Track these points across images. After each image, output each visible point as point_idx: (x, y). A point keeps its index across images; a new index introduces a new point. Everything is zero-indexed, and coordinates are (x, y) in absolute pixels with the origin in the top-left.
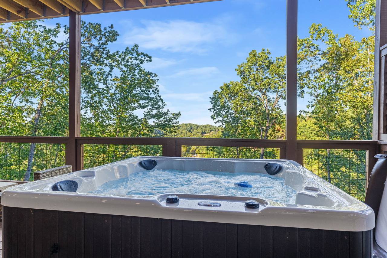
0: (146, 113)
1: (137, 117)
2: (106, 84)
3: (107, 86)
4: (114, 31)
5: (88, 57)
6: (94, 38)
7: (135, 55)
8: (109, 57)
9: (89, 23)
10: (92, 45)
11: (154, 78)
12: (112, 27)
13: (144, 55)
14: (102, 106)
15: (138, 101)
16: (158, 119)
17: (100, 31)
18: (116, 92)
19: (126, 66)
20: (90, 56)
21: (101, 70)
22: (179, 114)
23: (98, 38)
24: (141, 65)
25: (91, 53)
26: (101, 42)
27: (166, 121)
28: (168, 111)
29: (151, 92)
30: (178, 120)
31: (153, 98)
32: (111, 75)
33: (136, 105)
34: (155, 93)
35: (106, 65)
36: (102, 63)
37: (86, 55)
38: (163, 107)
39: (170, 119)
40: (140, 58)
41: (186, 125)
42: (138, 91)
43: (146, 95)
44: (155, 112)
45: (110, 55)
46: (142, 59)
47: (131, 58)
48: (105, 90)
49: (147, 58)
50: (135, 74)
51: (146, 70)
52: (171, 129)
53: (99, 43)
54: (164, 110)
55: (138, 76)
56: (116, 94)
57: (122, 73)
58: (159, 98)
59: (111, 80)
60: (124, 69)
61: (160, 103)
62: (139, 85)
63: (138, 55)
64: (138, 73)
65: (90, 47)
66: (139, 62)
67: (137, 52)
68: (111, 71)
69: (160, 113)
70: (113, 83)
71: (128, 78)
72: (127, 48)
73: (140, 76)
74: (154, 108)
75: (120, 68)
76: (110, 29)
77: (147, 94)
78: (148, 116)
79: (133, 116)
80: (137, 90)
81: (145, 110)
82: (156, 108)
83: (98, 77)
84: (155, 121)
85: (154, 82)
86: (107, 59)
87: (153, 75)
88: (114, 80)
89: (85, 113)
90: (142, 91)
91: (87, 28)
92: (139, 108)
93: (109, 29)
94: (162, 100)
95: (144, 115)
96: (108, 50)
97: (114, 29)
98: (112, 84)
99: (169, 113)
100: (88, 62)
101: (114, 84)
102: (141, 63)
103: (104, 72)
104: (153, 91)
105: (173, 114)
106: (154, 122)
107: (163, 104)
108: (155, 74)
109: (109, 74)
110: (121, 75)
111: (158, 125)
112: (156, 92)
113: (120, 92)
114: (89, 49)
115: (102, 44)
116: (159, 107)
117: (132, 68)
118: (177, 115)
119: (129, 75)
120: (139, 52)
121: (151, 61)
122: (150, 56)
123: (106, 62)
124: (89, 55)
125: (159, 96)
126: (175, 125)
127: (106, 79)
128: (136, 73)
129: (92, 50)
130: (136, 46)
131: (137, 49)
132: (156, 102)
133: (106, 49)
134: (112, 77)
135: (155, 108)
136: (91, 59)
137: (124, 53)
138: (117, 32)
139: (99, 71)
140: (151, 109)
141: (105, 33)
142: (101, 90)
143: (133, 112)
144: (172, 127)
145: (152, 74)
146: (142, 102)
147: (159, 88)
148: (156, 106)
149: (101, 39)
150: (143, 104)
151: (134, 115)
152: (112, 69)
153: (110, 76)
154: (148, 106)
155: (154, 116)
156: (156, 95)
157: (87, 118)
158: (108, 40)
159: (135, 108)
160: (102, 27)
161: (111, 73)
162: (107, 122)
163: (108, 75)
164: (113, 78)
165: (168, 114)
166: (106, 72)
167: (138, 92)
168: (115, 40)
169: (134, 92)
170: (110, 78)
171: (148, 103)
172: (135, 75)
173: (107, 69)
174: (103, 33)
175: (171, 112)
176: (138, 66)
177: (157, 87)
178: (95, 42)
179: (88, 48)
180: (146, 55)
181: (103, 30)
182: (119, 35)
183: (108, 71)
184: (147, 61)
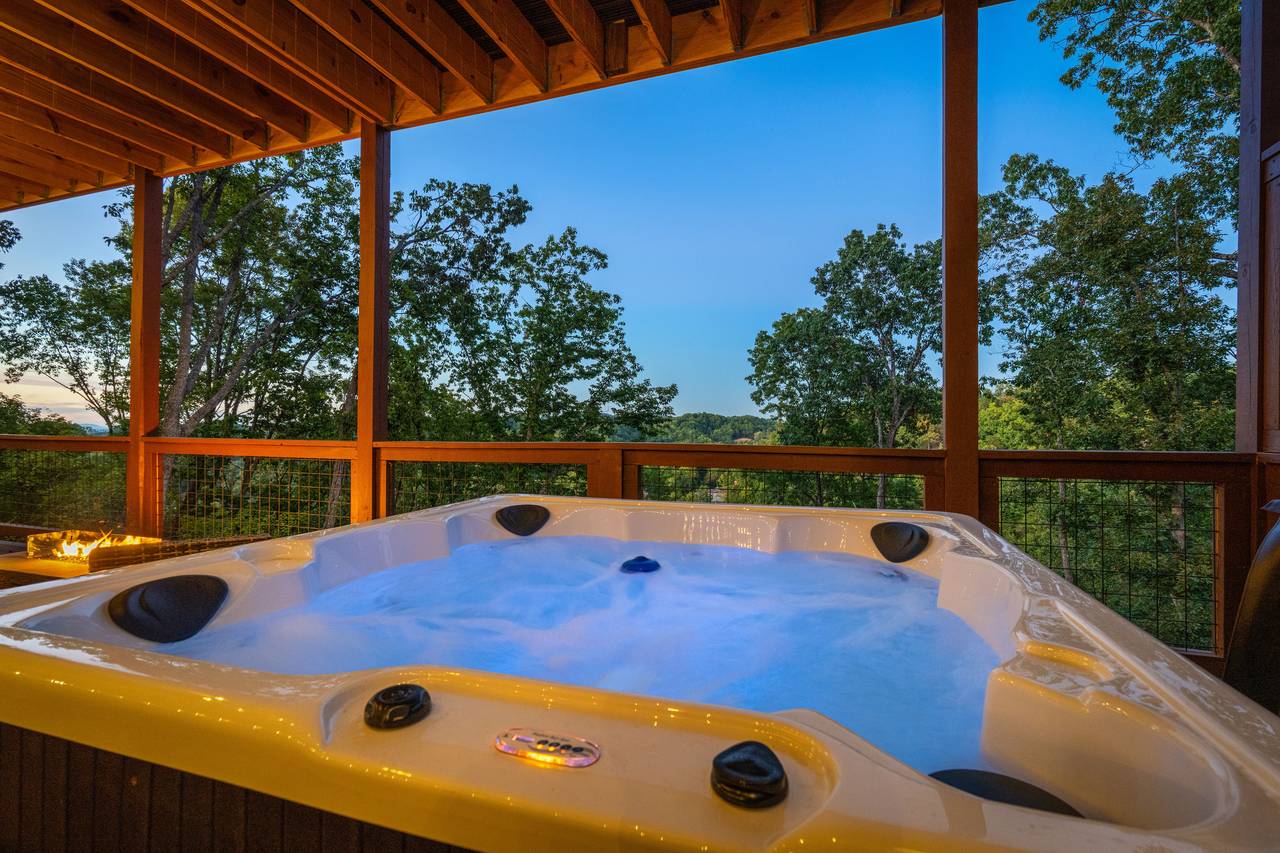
0: (595, 389)
1: (574, 398)
2: (504, 323)
3: (506, 327)
4: (519, 199)
5: (463, 261)
6: (476, 218)
7: (568, 253)
8: (510, 259)
9: (465, 185)
10: (470, 234)
11: (614, 306)
12: (515, 190)
13: (590, 252)
14: (496, 373)
15: (577, 359)
16: (623, 402)
17: (489, 200)
18: (527, 341)
19: (548, 279)
20: (466, 260)
21: (492, 290)
22: (673, 391)
23: (484, 218)
24: (581, 277)
25: (470, 253)
26: (490, 226)
27: (644, 407)
28: (647, 382)
29: (607, 339)
30: (670, 404)
31: (611, 353)
32: (515, 301)
33: (572, 370)
34: (616, 341)
35: (503, 279)
36: (494, 276)
37: (457, 258)
38: (635, 375)
39: (653, 402)
40: (579, 259)
41: (695, 416)
42: (576, 337)
43: (594, 347)
44: (615, 386)
45: (514, 254)
46: (586, 261)
47: (558, 262)
48: (502, 337)
49: (596, 260)
50: (569, 297)
51: (595, 289)
52: (655, 426)
53: (487, 231)
54: (638, 380)
55: (575, 303)
56: (529, 345)
57: (538, 296)
58: (626, 353)
59: (516, 314)
60: (544, 286)
61: (628, 365)
62: (579, 322)
63: (575, 252)
64: (576, 296)
65: (466, 240)
66: (579, 271)
67: (573, 245)
68: (514, 293)
69: (629, 389)
70: (521, 320)
71: (554, 308)
72: (551, 239)
73: (581, 304)
74: (614, 378)
75: (534, 285)
76: (511, 195)
77: (599, 345)
78: (600, 395)
79: (566, 395)
80: (574, 334)
81: (594, 381)
82: (619, 377)
83: (486, 308)
84: (618, 408)
85: (613, 315)
86: (504, 264)
87: (612, 298)
88: (522, 314)
89: (459, 391)
90: (585, 337)
91: (460, 197)
92: (578, 378)
93: (509, 197)
94: (632, 359)
95: (592, 392)
96: (508, 244)
97: (519, 195)
98: (517, 322)
99: (649, 388)
100: (463, 274)
101: (521, 324)
102: (583, 272)
103: (500, 296)
104: (611, 337)
105: (659, 390)
106: (614, 410)
107: (633, 367)
108: (615, 296)
109: (510, 299)
110: (538, 300)
111: (625, 418)
112: (619, 337)
113: (536, 340)
114: (465, 244)
115: (495, 230)
116: (626, 376)
117: (561, 285)
118: (667, 392)
119: (555, 300)
120: (579, 246)
121: (605, 266)
122: (603, 252)
123: (505, 272)
124: (464, 256)
125: (625, 349)
126: (663, 416)
127: (503, 312)
128: (571, 297)
129: (471, 246)
130: (571, 232)
131: (573, 238)
132: (620, 365)
133: (502, 243)
134: (516, 306)
135: (616, 376)
136: (470, 266)
137: (544, 250)
138: (526, 202)
139: (487, 292)
140: (608, 381)
141: (499, 205)
142: (494, 337)
143: (565, 386)
144: (657, 421)
145: (608, 296)
146: (585, 363)
147: (625, 330)
148: (620, 373)
149: (490, 218)
150: (587, 367)
151: (568, 393)
152: (517, 287)
153: (512, 305)
154: (599, 372)
155: (616, 396)
156: (617, 346)
157: (464, 401)
158: (506, 222)
159: (568, 378)
160: (493, 193)
161: (515, 297)
162: (507, 409)
163: (507, 302)
164: (520, 308)
165: (646, 389)
166: (504, 294)
167: (576, 340)
168: (522, 220)
169: (568, 341)
170: (512, 309)
171: (599, 365)
172: (571, 301)
173: (505, 289)
174: (494, 206)
175: (654, 384)
176: (575, 278)
177: (620, 326)
178: (478, 227)
179: (462, 241)
180: (595, 253)
181: (495, 199)
182: (531, 209)
183: (507, 293)
184: (597, 266)
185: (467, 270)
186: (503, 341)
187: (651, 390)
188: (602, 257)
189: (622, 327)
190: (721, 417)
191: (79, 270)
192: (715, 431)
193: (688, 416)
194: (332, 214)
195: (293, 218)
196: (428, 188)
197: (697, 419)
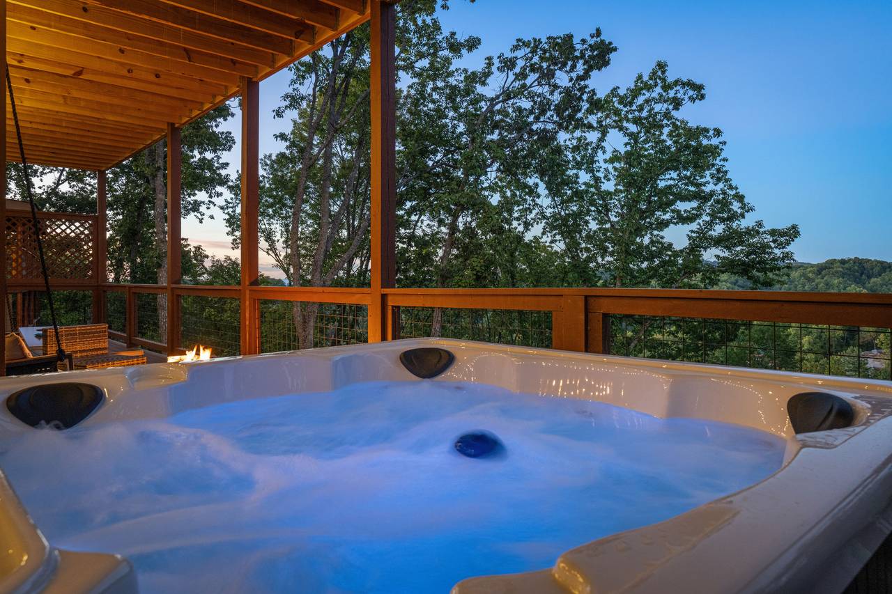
0: (694, 235)
1: (670, 245)
2: (592, 171)
3: (594, 175)
4: (603, 41)
5: (549, 114)
6: (560, 69)
7: (658, 90)
8: (596, 105)
9: (549, 38)
10: (556, 87)
11: (715, 141)
12: (598, 33)
13: (684, 84)
14: (587, 222)
15: (673, 203)
16: (728, 248)
17: (572, 48)
18: (619, 187)
19: (636, 121)
20: (552, 113)
21: (579, 139)
22: (792, 233)
23: (568, 68)
24: (674, 113)
25: (555, 105)
26: (574, 75)
27: (753, 252)
28: (760, 224)
29: (708, 178)
30: (789, 249)
31: (712, 193)
32: (603, 148)
33: (667, 216)
34: (719, 180)
35: (590, 126)
36: (580, 125)
37: (543, 112)
38: (743, 216)
39: (765, 247)
40: (672, 94)
41: (843, 262)
42: (671, 179)
43: (692, 189)
44: (719, 229)
45: (600, 100)
46: (679, 95)
47: (647, 101)
48: (592, 186)
49: (691, 93)
50: (662, 137)
51: (692, 124)
52: (769, 274)
53: (571, 80)
54: (747, 222)
55: (669, 143)
56: (621, 191)
57: (626, 139)
58: (732, 192)
59: (605, 161)
60: (633, 128)
61: (736, 206)
62: (673, 163)
63: (667, 87)
64: (670, 135)
65: (552, 93)
66: (671, 107)
67: (664, 80)
68: (602, 139)
69: (736, 232)
70: (610, 167)
71: (646, 150)
72: (640, 77)
73: (675, 142)
74: (717, 221)
75: (621, 128)
76: (595, 38)
77: (698, 185)
78: (700, 241)
79: (661, 243)
80: (668, 176)
81: (694, 226)
82: (723, 220)
83: (574, 158)
84: (722, 255)
85: (714, 151)
86: (589, 111)
87: (711, 133)
88: (611, 161)
89: (552, 242)
90: (681, 179)
91: (545, 51)
92: (675, 224)
93: (592, 41)
94: (740, 198)
95: (690, 238)
96: (593, 90)
97: (602, 37)
98: (606, 170)
99: (761, 230)
100: (550, 126)
101: (611, 170)
102: (676, 108)
103: (588, 144)
104: (712, 176)
105: (773, 232)
106: (718, 257)
107: (742, 208)
108: (715, 130)
109: (598, 146)
110: (626, 144)
111: (729, 266)
112: (721, 176)
113: (629, 185)
114: (550, 97)
115: (580, 78)
116: (733, 217)
117: (652, 125)
118: (782, 234)
119: (646, 142)
120: (671, 78)
121: (702, 97)
122: (698, 83)
123: (593, 119)
124: (549, 109)
125: (731, 187)
126: (781, 264)
127: (591, 161)
128: (664, 137)
129: (556, 98)
130: (662, 66)
131: (663, 73)
132: (724, 209)
133: (587, 90)
134: (604, 153)
135: (720, 218)
136: (555, 118)
137: (632, 91)
138: (610, 43)
139: (575, 142)
140: (710, 225)
141: (581, 51)
142: (583, 187)
143: (661, 234)
144: (771, 270)
145: (707, 130)
146: (682, 206)
147: (728, 166)
148: (725, 215)
149: (573, 67)
150: (685, 211)
151: (664, 240)
152: (604, 134)
153: (600, 152)
154: (698, 216)
155: (718, 242)
156: (721, 185)
157: (556, 252)
158: (590, 68)
159: (663, 225)
160: (576, 40)
161: (603, 144)
162: (599, 259)
163: (595, 150)
164: (608, 156)
165: (758, 232)
166: (592, 142)
167: (671, 182)
168: (606, 63)
169: (661, 184)
170: (600, 156)
171: (699, 208)
172: (664, 141)
173: (593, 137)
174: (577, 54)
175: (768, 226)
176: (667, 115)
177: (722, 163)
178: (562, 79)
179: (547, 95)
180: (690, 85)
181: (578, 47)
182: (615, 49)
183: (595, 140)
184: (692, 99)
185: (554, 123)
186: (593, 190)
187: (764, 232)
188: (698, 88)
189: (725, 163)
190: (882, 263)
191: (269, 162)
192: (873, 280)
193: (833, 262)
194: (435, 89)
195: (406, 97)
196: (515, 48)
197: (846, 266)
